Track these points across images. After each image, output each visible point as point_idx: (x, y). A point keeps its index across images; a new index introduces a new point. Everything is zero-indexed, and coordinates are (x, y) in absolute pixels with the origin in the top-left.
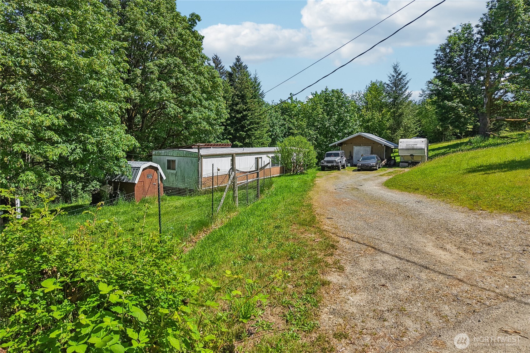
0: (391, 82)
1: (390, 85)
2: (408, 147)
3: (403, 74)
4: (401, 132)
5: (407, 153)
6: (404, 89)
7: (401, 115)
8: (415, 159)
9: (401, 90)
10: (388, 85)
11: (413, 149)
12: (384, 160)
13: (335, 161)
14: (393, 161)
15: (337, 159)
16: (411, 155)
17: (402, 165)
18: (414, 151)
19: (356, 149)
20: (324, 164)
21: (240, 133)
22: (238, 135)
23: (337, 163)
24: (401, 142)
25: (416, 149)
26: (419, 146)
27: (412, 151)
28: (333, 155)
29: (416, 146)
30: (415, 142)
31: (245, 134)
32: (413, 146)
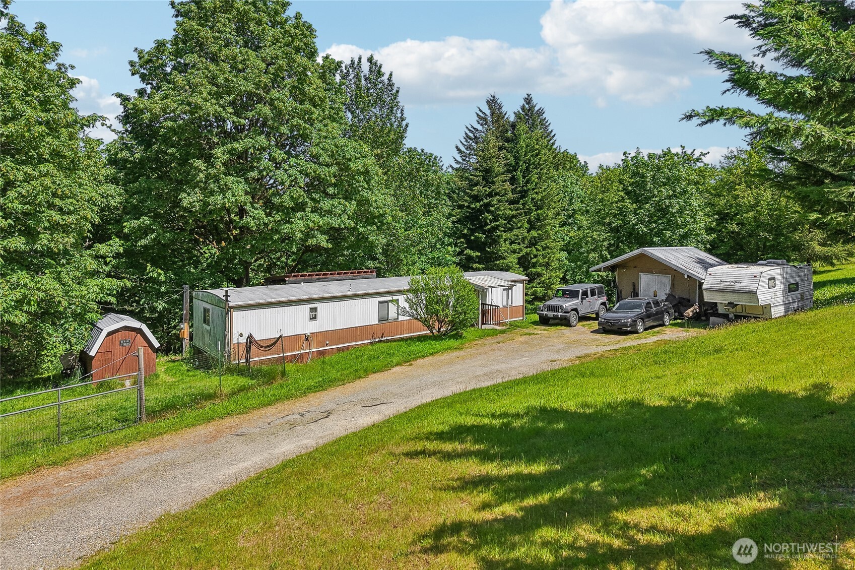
2: (723, 286)
5: (721, 300)
8: (749, 311)
11: (733, 291)
13: (562, 307)
15: (568, 304)
16: (731, 304)
18: (736, 295)
19: (644, 278)
20: (543, 312)
21: (476, 234)
22: (472, 238)
23: (565, 312)
24: (710, 274)
25: (739, 292)
26: (746, 285)
27: (731, 294)
28: (567, 294)
29: (739, 284)
30: (739, 275)
31: (484, 236)
32: (733, 284)
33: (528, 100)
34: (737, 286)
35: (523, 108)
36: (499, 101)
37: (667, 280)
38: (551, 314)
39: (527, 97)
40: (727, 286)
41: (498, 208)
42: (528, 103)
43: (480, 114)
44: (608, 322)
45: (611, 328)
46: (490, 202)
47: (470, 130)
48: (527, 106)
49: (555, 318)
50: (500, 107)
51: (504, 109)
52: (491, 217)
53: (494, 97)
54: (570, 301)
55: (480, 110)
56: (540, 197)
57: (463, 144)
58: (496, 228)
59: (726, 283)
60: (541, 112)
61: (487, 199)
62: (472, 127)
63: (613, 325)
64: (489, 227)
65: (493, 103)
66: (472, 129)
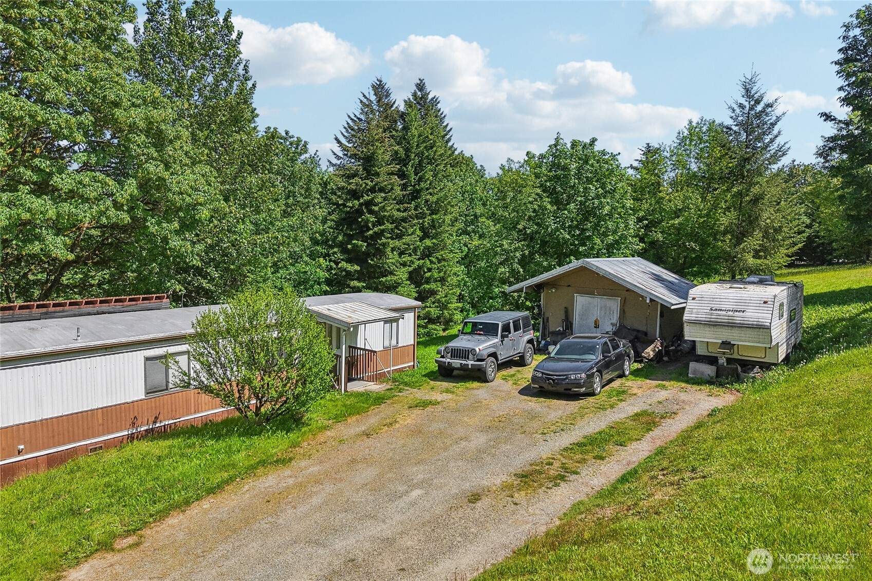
0: (735, 120)
1: (735, 128)
2: (714, 318)
3: (768, 99)
5: (713, 337)
6: (767, 139)
7: (756, 200)
8: (744, 353)
9: (759, 139)
10: (726, 128)
13: (473, 352)
16: (726, 344)
18: (736, 331)
19: (580, 301)
20: (443, 360)
21: (354, 242)
22: (349, 246)
23: (478, 360)
24: (694, 299)
25: (742, 326)
26: (752, 315)
27: (729, 330)
28: (480, 330)
29: (741, 314)
30: (739, 301)
31: (366, 244)
32: (731, 313)
33: (421, 86)
34: (738, 318)
35: (415, 95)
36: (386, 87)
37: (614, 304)
38: (456, 363)
39: (419, 82)
40: (723, 316)
41: (384, 207)
42: (421, 90)
43: (365, 100)
44: (549, 379)
45: (554, 388)
46: (373, 199)
47: (352, 119)
48: (419, 93)
49: (463, 368)
50: (388, 95)
51: (393, 97)
52: (373, 219)
53: (381, 81)
54: (484, 341)
55: (364, 96)
56: (435, 199)
57: (344, 136)
58: (380, 234)
59: (719, 312)
60: (435, 101)
61: (368, 195)
62: (355, 116)
63: (557, 384)
64: (371, 232)
65: (380, 89)
66: (355, 119)
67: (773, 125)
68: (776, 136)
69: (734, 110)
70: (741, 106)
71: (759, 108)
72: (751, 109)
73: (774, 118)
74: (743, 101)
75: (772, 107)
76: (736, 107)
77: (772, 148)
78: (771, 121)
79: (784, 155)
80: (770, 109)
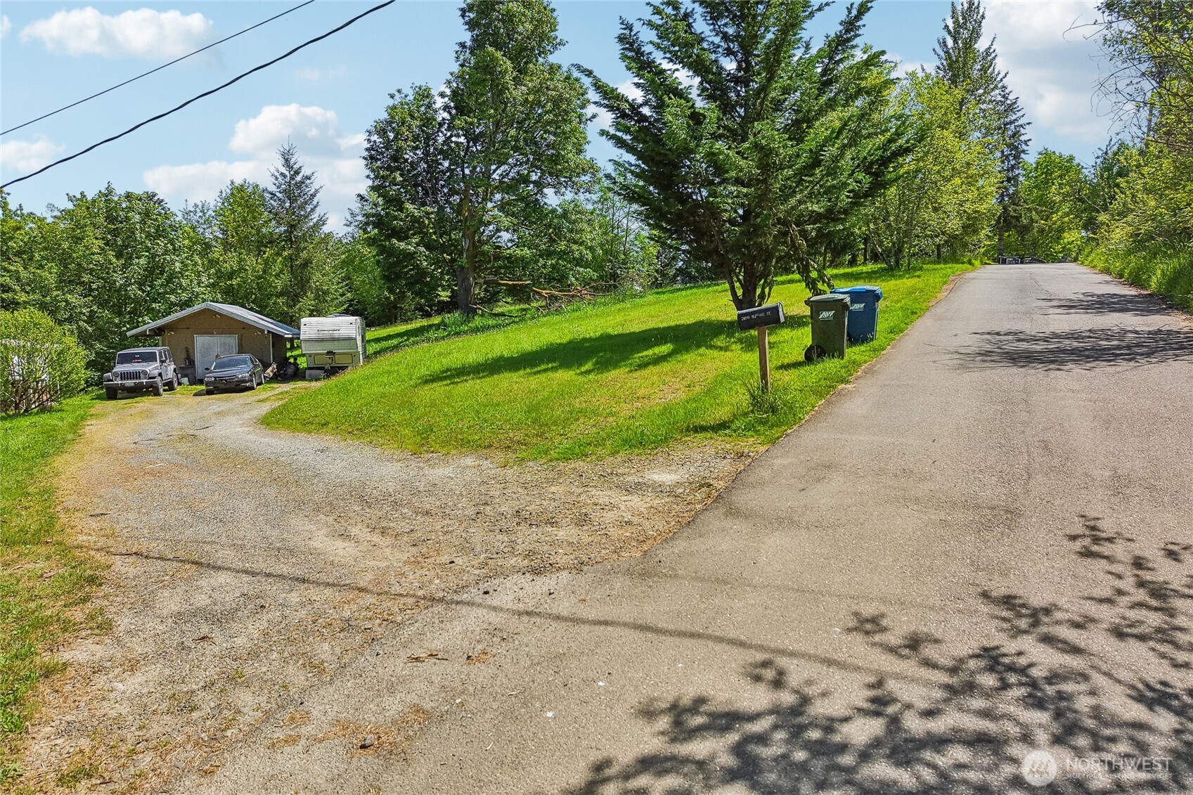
0: (278, 187)
1: (278, 194)
2: (321, 336)
3: (306, 171)
4: (308, 301)
5: (320, 349)
6: (309, 208)
7: (307, 263)
8: (340, 361)
9: (302, 207)
10: (272, 194)
11: (333, 339)
12: (270, 365)
13: (145, 373)
14: (292, 367)
15: (151, 368)
16: (330, 353)
17: (310, 375)
18: (336, 343)
19: (200, 341)
20: (115, 383)
23: (150, 378)
25: (338, 340)
27: (331, 343)
28: (138, 358)
29: (338, 332)
30: (335, 324)
32: (331, 331)
34: (336, 334)
37: (232, 340)
40: (326, 335)
45: (228, 386)
54: (150, 365)
59: (324, 332)
67: (313, 196)
68: (315, 207)
69: (277, 179)
70: (282, 174)
71: (299, 178)
72: (292, 178)
73: (313, 190)
74: (283, 170)
75: (310, 179)
76: (277, 174)
77: (313, 217)
78: (311, 192)
79: (324, 224)
80: (308, 181)
